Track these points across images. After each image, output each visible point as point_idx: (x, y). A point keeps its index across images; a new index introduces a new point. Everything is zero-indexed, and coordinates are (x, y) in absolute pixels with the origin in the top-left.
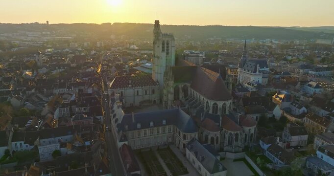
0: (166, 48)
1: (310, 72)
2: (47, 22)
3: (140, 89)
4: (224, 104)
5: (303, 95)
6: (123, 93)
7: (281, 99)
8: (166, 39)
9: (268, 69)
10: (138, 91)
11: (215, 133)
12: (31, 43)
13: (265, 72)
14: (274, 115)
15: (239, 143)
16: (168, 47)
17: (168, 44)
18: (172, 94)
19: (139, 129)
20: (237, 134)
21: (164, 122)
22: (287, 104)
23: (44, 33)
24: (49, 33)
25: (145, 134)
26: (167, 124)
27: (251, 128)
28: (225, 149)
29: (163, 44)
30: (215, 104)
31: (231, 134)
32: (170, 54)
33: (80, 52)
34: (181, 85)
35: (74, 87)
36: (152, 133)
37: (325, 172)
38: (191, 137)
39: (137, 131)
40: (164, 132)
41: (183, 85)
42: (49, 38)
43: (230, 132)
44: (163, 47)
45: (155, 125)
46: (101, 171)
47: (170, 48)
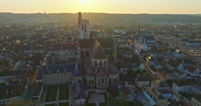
0: (84, 28)
1: (186, 44)
2: (45, 12)
3: (68, 52)
4: (101, 61)
5: (167, 58)
6: (58, 53)
7: (149, 59)
8: (84, 23)
9: (154, 41)
10: (67, 53)
11: (91, 77)
12: (33, 25)
13: (152, 43)
14: (140, 69)
15: (105, 84)
16: (85, 28)
17: (85, 26)
18: (79, 55)
19: (50, 73)
20: (103, 79)
21: (66, 70)
22: (152, 63)
23: (42, 19)
24: (45, 19)
25: (54, 77)
26: (67, 71)
27: (113, 76)
28: (97, 87)
29: (83, 26)
30: (96, 61)
31: (99, 78)
32: (87, 32)
33: (56, 30)
34: (85, 50)
35: (35, 50)
36: (58, 76)
37: (142, 103)
38: (77, 79)
39: (49, 75)
40: (66, 76)
41: (86, 50)
42: (45, 22)
43: (99, 77)
44: (83, 28)
45: (60, 72)
46: (15, 95)
47: (87, 28)
